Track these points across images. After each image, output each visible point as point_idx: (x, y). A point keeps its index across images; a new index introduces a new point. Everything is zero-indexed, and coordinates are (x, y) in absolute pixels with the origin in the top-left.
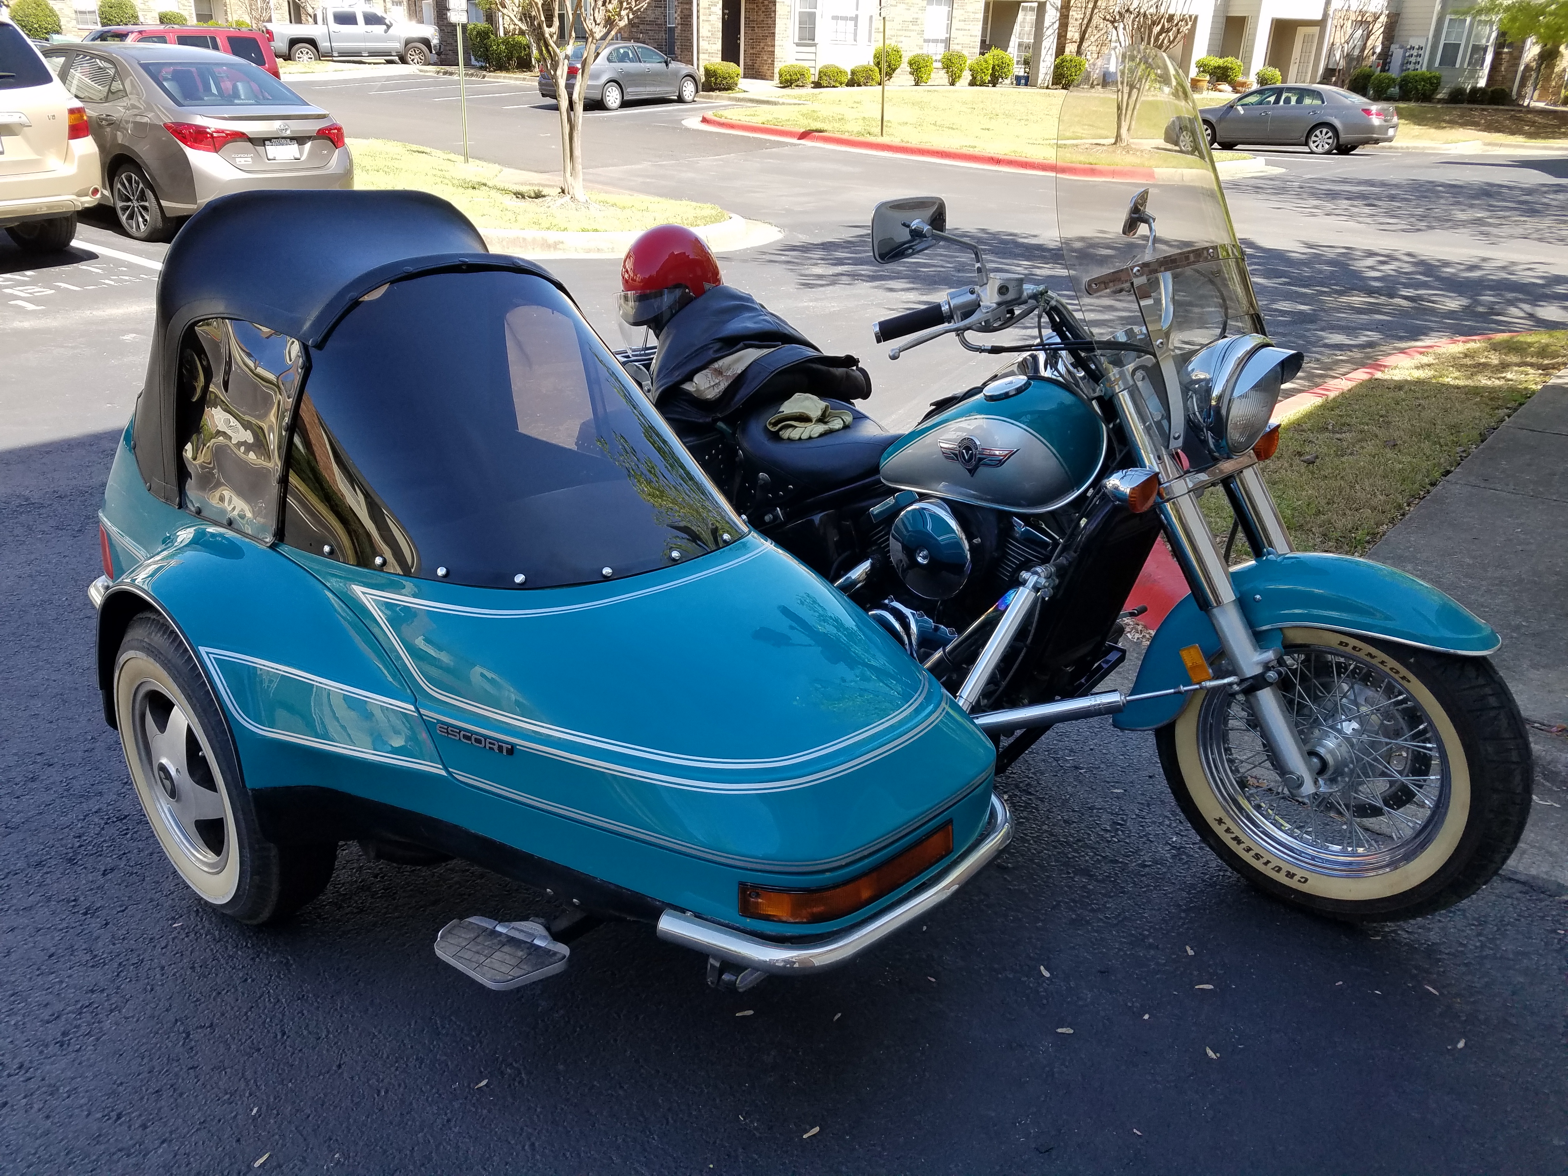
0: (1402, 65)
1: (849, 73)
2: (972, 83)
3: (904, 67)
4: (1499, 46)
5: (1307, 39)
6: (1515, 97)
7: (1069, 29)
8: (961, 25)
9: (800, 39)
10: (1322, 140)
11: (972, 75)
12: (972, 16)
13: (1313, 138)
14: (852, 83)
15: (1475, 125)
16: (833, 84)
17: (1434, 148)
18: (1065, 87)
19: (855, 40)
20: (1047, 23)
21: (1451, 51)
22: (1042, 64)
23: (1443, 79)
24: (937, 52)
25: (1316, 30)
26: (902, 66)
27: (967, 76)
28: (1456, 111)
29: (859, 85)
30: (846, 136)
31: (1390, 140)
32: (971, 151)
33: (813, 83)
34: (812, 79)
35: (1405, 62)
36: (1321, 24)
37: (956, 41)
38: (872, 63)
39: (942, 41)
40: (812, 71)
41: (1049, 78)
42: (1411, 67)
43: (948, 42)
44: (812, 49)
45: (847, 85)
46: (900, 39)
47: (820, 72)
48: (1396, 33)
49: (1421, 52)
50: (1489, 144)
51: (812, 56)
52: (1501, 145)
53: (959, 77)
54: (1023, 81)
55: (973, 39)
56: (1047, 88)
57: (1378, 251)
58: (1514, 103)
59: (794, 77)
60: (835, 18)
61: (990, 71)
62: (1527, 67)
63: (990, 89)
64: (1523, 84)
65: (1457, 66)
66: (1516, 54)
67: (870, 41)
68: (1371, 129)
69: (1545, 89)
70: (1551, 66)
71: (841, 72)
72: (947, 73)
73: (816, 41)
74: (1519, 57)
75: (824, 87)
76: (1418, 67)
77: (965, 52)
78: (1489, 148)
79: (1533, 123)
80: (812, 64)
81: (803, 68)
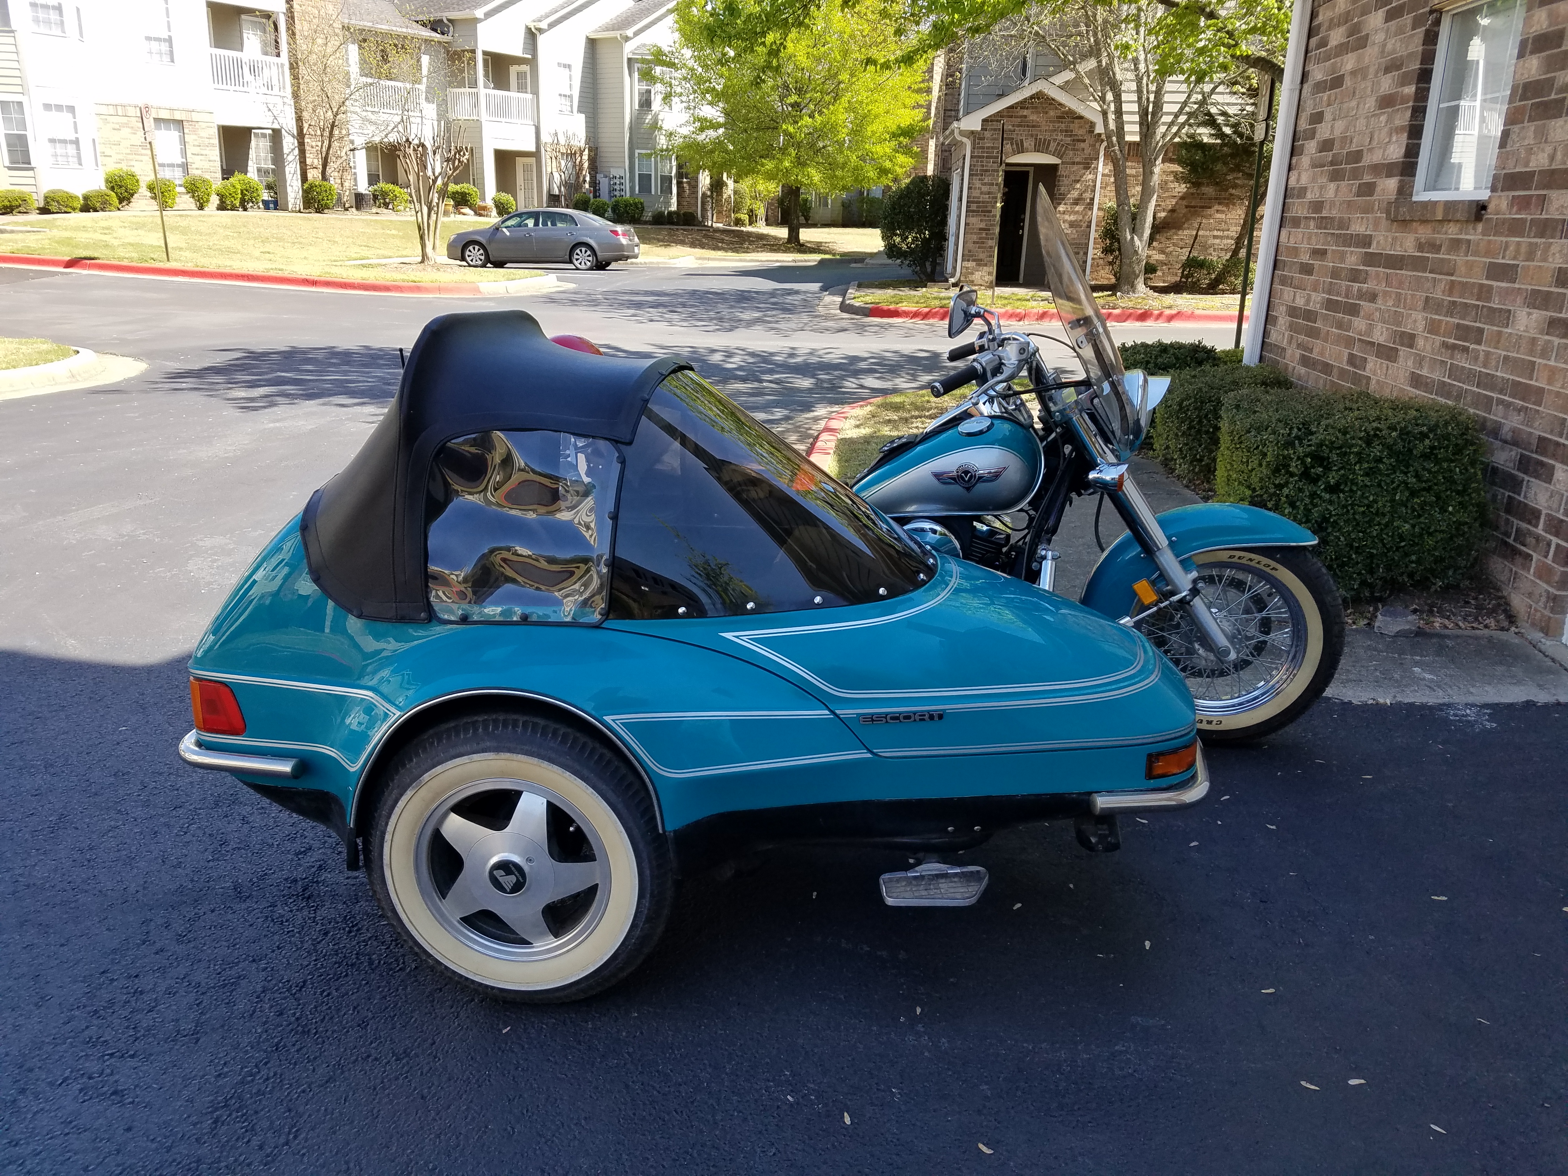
0: (610, 192)
1: (81, 198)
2: (222, 207)
3: (143, 191)
4: (680, 175)
5: (527, 169)
6: (701, 219)
7: (307, 155)
8: (197, 150)
9: (12, 162)
10: (583, 258)
11: (221, 200)
12: (207, 141)
13: (576, 257)
14: (86, 208)
15: (682, 243)
16: (64, 209)
17: (666, 263)
18: (319, 211)
19: (80, 164)
20: (286, 150)
21: (645, 179)
22: (289, 189)
23: (645, 204)
24: (176, 177)
25: (533, 160)
26: (140, 190)
27: (215, 200)
28: (664, 231)
29: (96, 210)
30: (125, 263)
31: (636, 257)
32: (280, 274)
33: (39, 209)
34: (36, 205)
35: (612, 190)
36: (536, 155)
37: (194, 166)
38: (103, 187)
39: (178, 166)
40: (35, 196)
41: (300, 204)
42: (617, 193)
43: (185, 167)
44: (30, 173)
45: (82, 210)
46: (132, 163)
47: (46, 198)
48: (598, 164)
49: (623, 181)
50: (700, 259)
51: (32, 181)
52: (709, 259)
53: (208, 201)
54: (272, 206)
55: (212, 164)
56: (300, 211)
57: (717, 348)
58: (701, 224)
59: (15, 203)
60: (52, 141)
61: (240, 196)
62: (704, 194)
63: (241, 213)
64: (704, 209)
65: (653, 193)
66: (693, 183)
67: (97, 165)
68: (621, 247)
69: (720, 212)
70: (720, 193)
71: (71, 197)
72: (193, 197)
73: (33, 165)
74: (697, 186)
75: (53, 213)
76: (623, 193)
77: (207, 176)
78: (700, 261)
79: (722, 241)
80: (33, 189)
81: (23, 193)
